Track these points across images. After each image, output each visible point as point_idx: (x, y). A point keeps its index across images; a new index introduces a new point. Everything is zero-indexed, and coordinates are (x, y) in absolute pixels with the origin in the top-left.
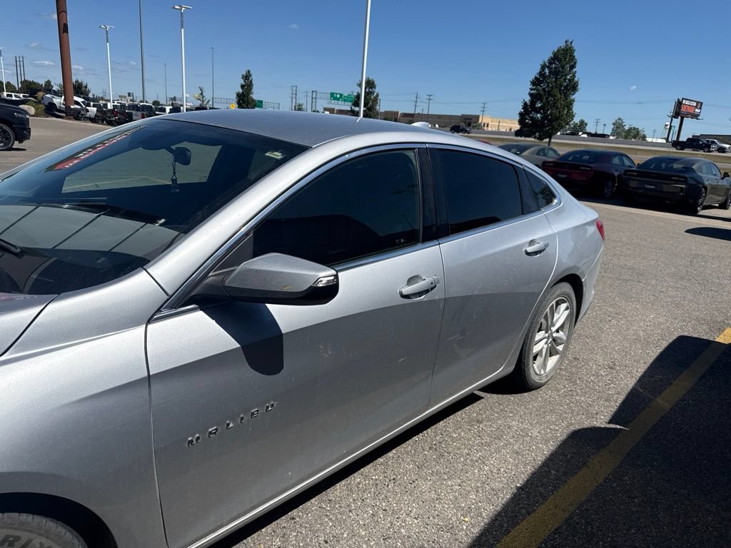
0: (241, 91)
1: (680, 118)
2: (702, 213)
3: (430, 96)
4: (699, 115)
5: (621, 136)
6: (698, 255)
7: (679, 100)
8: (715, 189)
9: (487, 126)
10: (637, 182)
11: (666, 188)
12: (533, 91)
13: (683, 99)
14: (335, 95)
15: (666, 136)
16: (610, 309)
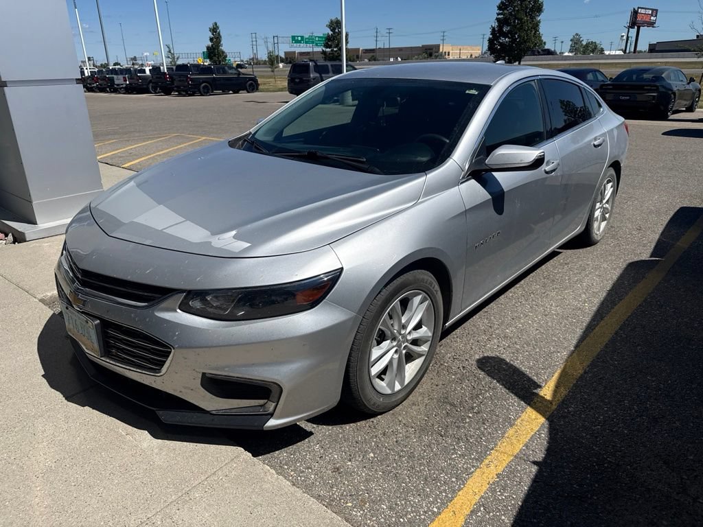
0: (210, 44)
1: (636, 27)
2: (672, 117)
3: (389, 29)
4: (655, 23)
5: (580, 51)
6: (678, 152)
7: (634, 9)
8: (683, 94)
9: (449, 55)
10: (613, 95)
11: (640, 98)
12: (500, 16)
13: (639, 8)
14: (296, 38)
15: (624, 49)
16: (624, 195)
